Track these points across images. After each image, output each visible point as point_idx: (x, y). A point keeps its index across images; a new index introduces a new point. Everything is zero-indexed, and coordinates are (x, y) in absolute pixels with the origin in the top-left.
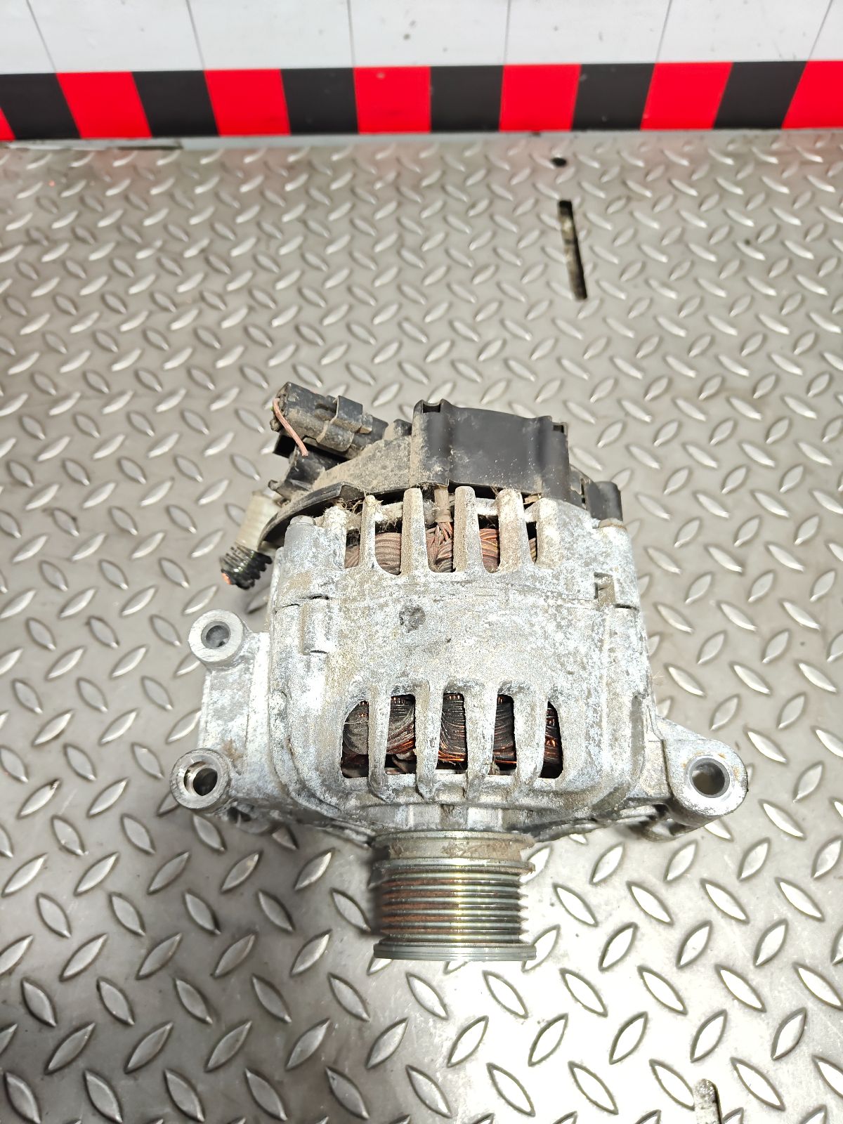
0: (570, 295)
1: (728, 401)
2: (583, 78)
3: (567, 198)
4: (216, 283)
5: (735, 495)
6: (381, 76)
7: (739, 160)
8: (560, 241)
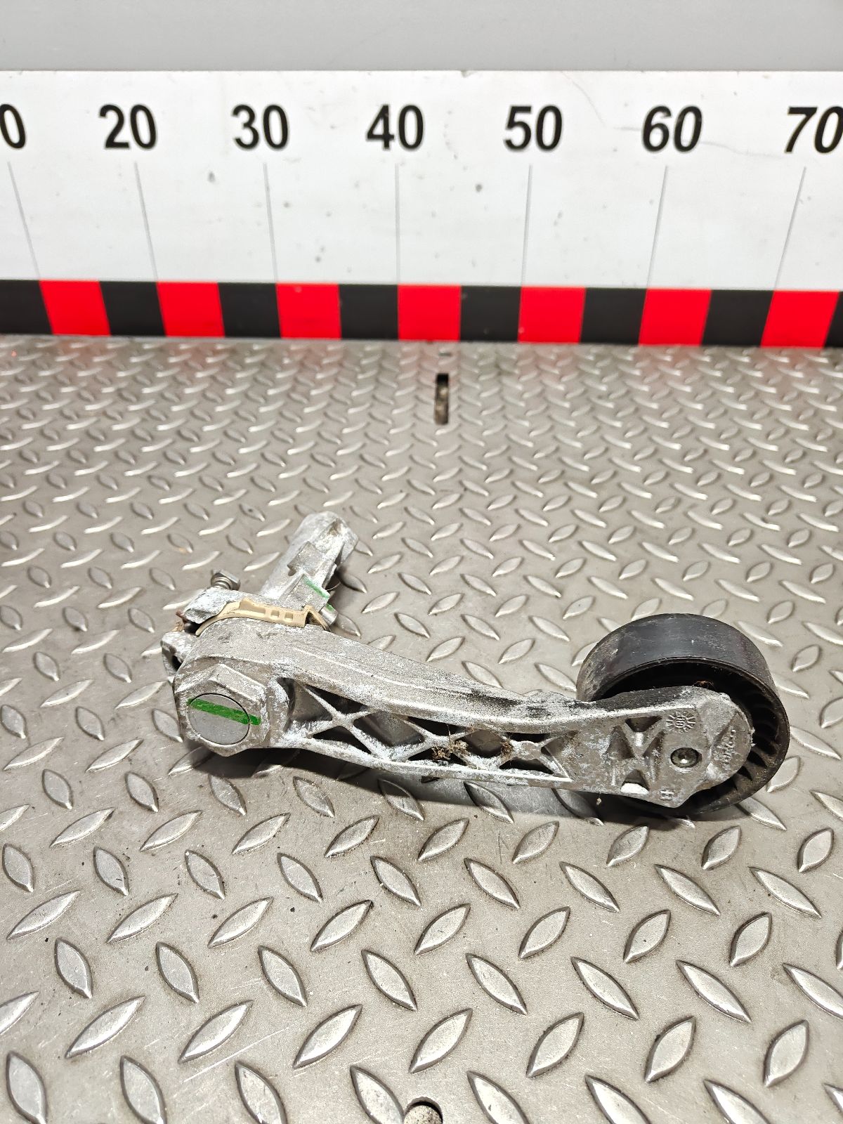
0: (432, 421)
1: (566, 485)
2: (463, 296)
3: (444, 371)
4: (121, 406)
5: (559, 544)
6: (298, 290)
7: (599, 357)
8: (433, 393)
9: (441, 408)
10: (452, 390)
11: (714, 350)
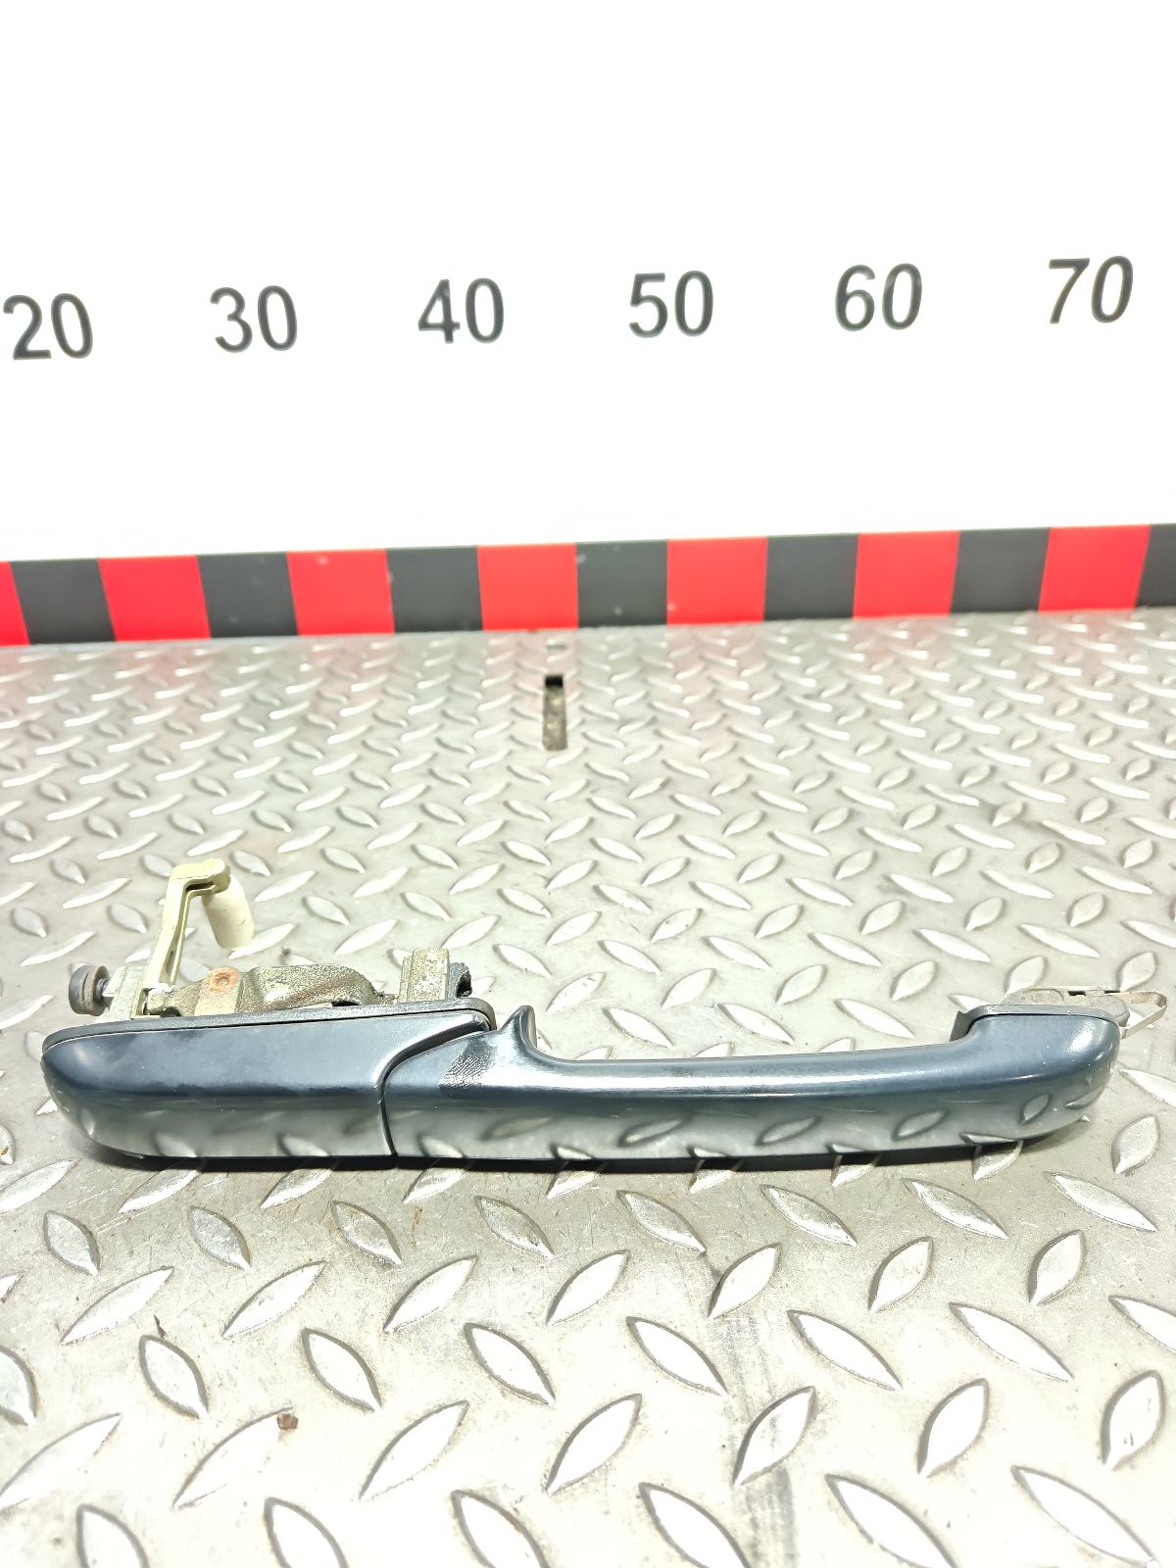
0: (541, 746)
1: (772, 836)
2: (581, 559)
3: (555, 672)
4: (24, 748)
6: (323, 561)
7: (795, 640)
8: (540, 704)
9: (553, 726)
10: (570, 697)
11: (971, 619)
